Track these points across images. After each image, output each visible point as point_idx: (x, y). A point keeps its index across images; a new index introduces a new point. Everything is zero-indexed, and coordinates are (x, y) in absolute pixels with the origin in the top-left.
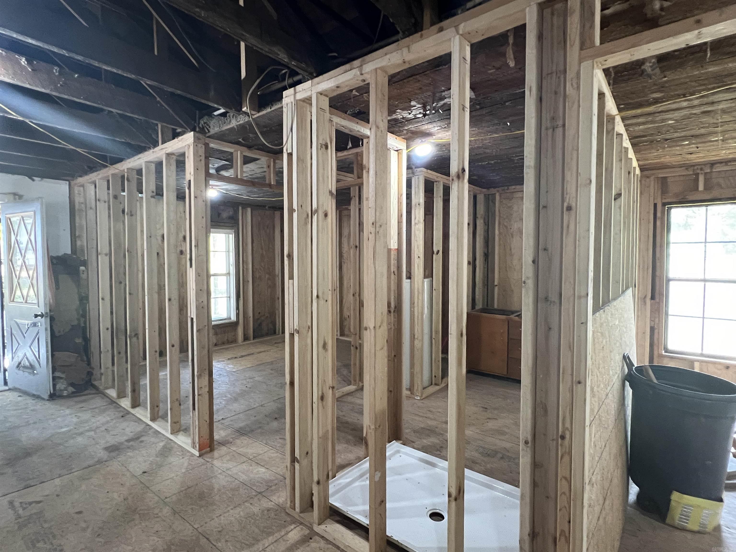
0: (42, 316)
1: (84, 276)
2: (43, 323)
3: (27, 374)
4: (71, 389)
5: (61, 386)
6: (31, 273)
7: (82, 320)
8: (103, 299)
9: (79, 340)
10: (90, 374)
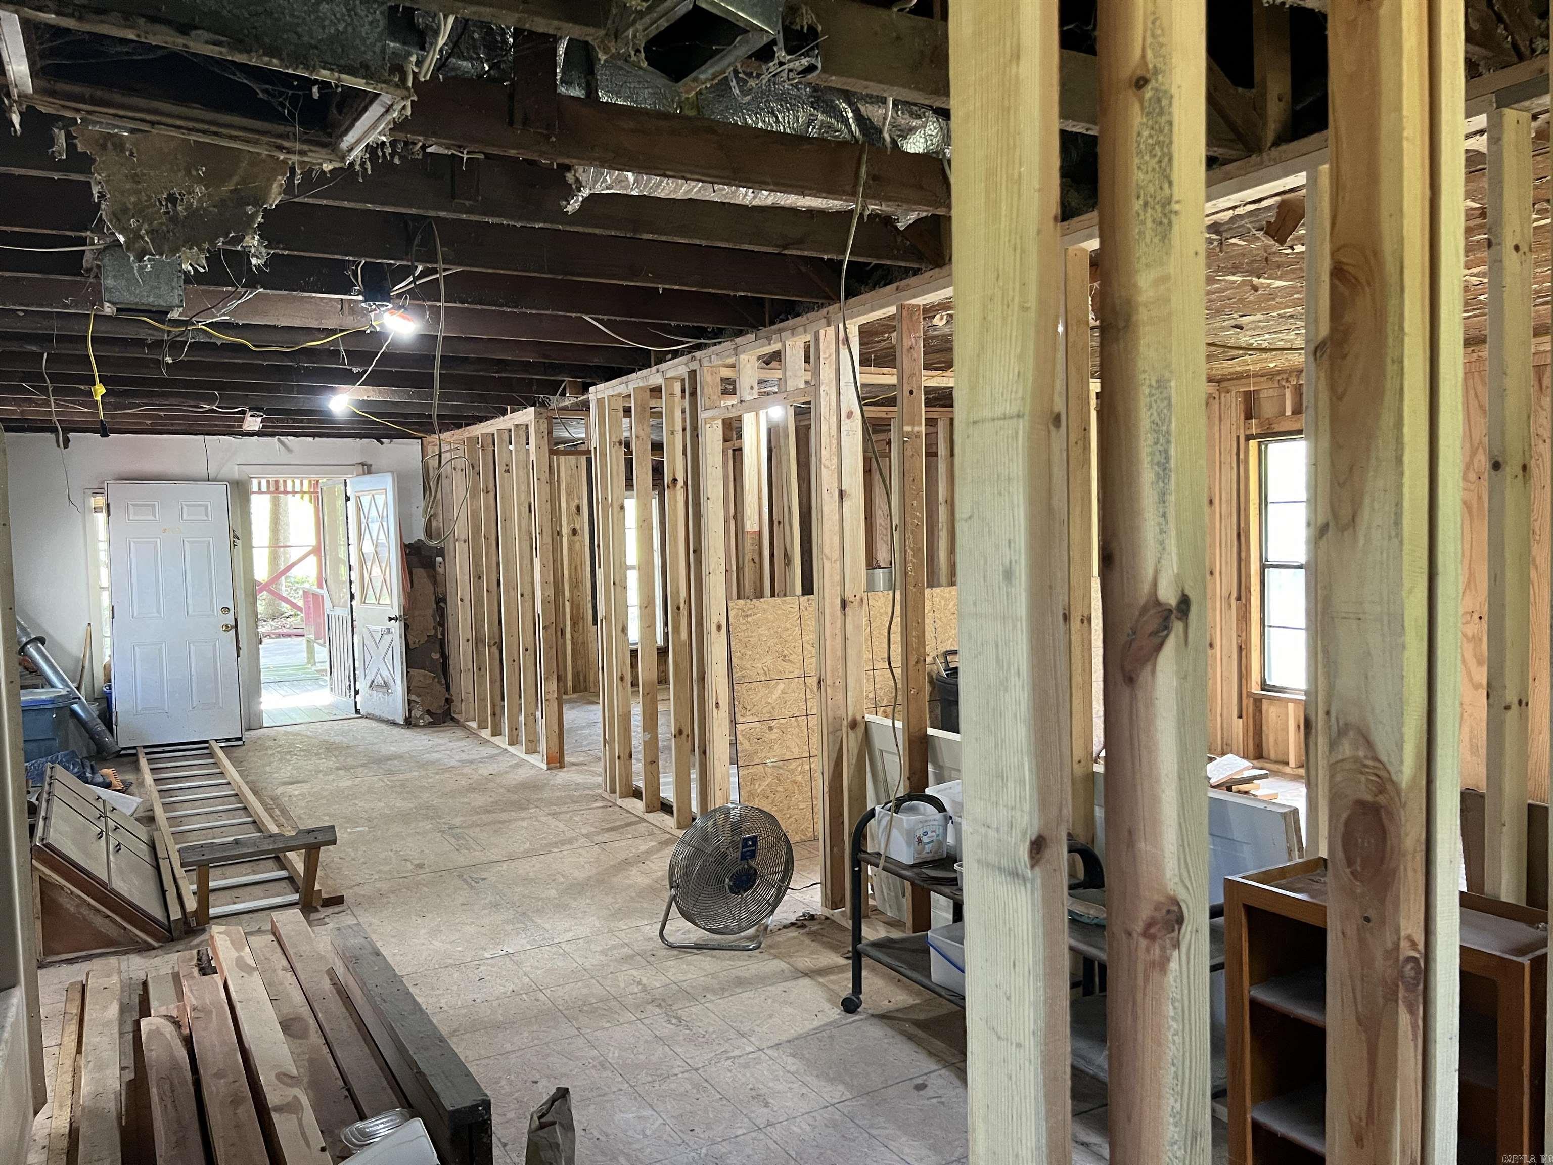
0: (396, 619)
1: (440, 570)
2: (397, 628)
3: (380, 695)
4: (428, 719)
5: (416, 713)
6: (383, 565)
7: (440, 629)
8: (462, 600)
9: (436, 656)
10: (449, 701)
